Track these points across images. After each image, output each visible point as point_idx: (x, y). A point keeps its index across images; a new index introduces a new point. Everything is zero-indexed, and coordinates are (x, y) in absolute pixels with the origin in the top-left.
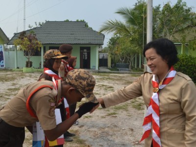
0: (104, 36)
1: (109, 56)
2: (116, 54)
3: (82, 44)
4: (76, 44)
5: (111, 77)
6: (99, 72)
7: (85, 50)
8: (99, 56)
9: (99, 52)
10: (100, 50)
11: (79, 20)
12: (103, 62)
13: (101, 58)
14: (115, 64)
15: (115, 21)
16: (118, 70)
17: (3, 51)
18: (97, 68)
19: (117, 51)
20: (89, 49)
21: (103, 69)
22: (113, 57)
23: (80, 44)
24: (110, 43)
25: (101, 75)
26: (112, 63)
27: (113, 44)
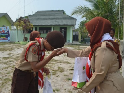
0: (76, 20)
1: (80, 33)
2: (84, 32)
3: (61, 25)
4: (57, 25)
5: (80, 48)
6: (72, 44)
7: (63, 30)
8: (73, 33)
9: (73, 31)
10: (74, 29)
11: (60, 10)
12: (75, 38)
13: (74, 35)
14: (84, 39)
15: (84, 7)
16: (86, 43)
17: (9, 30)
18: (71, 42)
19: (85, 30)
20: (65, 29)
21: (75, 42)
22: (82, 34)
23: (59, 25)
24: (80, 25)
25: (73, 47)
26: (81, 38)
27: (82, 26)
